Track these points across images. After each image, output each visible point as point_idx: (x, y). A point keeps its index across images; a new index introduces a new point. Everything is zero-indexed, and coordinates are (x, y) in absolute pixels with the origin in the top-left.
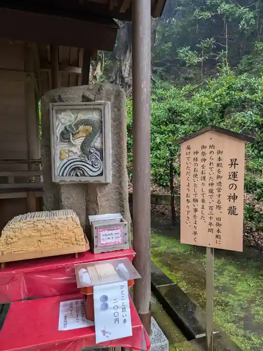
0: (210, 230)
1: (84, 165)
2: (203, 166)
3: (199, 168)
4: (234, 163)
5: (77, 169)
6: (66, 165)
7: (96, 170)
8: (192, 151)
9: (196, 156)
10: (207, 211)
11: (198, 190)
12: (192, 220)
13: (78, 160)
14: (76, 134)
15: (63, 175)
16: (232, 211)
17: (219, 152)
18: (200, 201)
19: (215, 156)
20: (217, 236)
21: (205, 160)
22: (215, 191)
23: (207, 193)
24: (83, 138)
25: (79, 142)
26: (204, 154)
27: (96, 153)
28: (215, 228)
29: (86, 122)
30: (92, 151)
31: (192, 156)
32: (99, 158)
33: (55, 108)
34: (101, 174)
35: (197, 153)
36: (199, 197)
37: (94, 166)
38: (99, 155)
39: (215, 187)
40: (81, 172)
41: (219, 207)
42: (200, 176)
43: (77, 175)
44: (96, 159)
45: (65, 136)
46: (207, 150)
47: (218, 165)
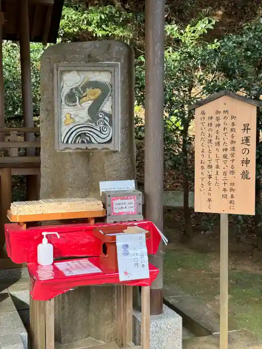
0: (225, 196)
1: (91, 131)
2: (217, 132)
3: (214, 135)
4: (246, 128)
5: (84, 136)
6: (71, 131)
7: (104, 136)
8: (206, 116)
9: (210, 121)
10: (221, 176)
11: (213, 156)
12: (206, 187)
14: (83, 97)
15: (67, 142)
16: (245, 175)
17: (233, 117)
18: (214, 166)
19: (229, 121)
20: (231, 202)
21: (219, 125)
22: (229, 156)
23: (222, 159)
24: (91, 102)
25: (86, 105)
26: (218, 119)
27: (104, 119)
28: (229, 194)
29: (95, 85)
30: (101, 116)
31: (207, 121)
32: (108, 124)
33: (60, 69)
34: (110, 141)
35: (212, 118)
36: (214, 164)
37: (103, 132)
38: (108, 120)
39: (229, 152)
41: (232, 172)
42: (214, 141)
44: (105, 124)
46: (222, 115)
47: (232, 130)
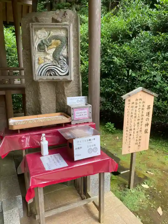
0: (136, 144)
1: (56, 68)
2: (136, 111)
3: (134, 112)
4: (149, 108)
5: (51, 71)
6: (43, 68)
7: (64, 71)
8: (131, 102)
9: (133, 105)
10: (136, 134)
11: (132, 124)
12: (128, 140)
13: (51, 64)
14: (49, 46)
15: (41, 75)
16: (146, 132)
17: (144, 102)
18: (133, 129)
19: (141, 105)
20: (139, 146)
21: (137, 107)
22: (140, 123)
23: (137, 125)
25: (51, 51)
26: (136, 104)
27: (63, 60)
28: (138, 142)
29: (56, 38)
30: (61, 58)
31: (131, 105)
32: (65, 63)
33: (34, 26)
34: (68, 74)
35: (133, 103)
36: (133, 128)
37: (63, 68)
38: (66, 61)
39: (140, 121)
40: (54, 73)
41: (141, 131)
42: (134, 115)
43: (51, 75)
45: (41, 47)
46: (138, 102)
47: (142, 109)
